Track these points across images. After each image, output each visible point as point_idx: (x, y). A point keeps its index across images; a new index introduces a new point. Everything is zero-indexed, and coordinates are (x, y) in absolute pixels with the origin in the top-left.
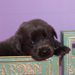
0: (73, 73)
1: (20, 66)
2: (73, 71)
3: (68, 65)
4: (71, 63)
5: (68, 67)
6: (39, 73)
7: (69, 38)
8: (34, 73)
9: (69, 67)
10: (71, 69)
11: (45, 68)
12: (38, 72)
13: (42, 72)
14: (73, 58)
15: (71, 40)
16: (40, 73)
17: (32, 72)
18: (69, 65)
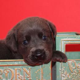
0: (66, 78)
1: (8, 70)
2: (66, 76)
3: (60, 69)
4: (64, 67)
5: (60, 72)
7: (62, 39)
8: (23, 79)
9: (62, 72)
10: (64, 74)
11: (35, 73)
12: (28, 78)
13: (32, 78)
16: (30, 78)
17: (21, 77)
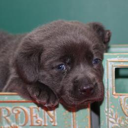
3: (106, 110)
4: (113, 107)
5: (106, 114)
6: (53, 124)
7: (109, 59)
8: (43, 124)
10: (113, 118)
11: (63, 116)
13: (58, 122)
14: (116, 97)
15: (113, 63)
17: (39, 122)
18: (108, 111)
